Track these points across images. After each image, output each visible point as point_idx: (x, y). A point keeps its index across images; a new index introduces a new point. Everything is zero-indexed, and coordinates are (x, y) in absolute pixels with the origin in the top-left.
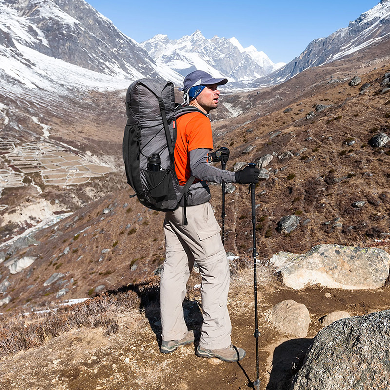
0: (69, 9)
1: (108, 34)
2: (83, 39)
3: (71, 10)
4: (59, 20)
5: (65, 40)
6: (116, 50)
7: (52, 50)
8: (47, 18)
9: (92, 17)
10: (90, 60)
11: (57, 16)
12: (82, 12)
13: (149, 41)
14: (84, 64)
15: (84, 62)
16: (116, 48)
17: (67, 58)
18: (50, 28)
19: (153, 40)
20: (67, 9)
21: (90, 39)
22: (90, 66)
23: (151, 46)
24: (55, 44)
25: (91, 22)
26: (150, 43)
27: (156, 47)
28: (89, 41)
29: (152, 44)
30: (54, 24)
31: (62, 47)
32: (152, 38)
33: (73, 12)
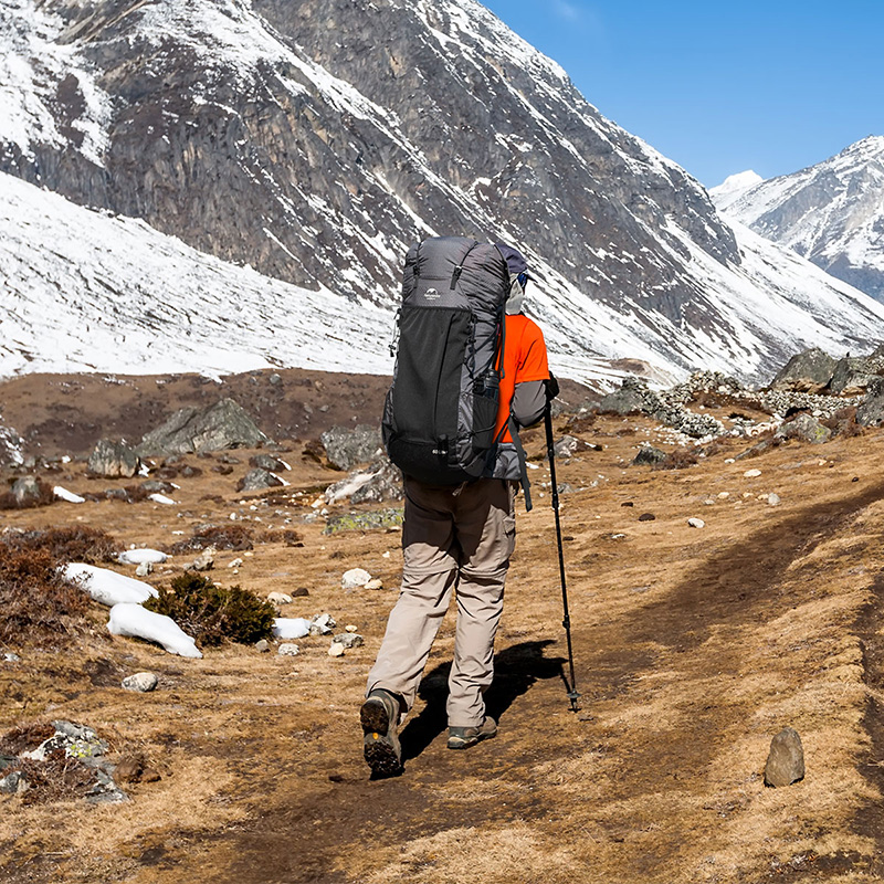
0: (313, 12)
1: (466, 115)
2: (276, 130)
3: (323, 19)
4: (201, 50)
5: (183, 134)
6: (487, 182)
7: (109, 179)
8: (155, 42)
9: (404, 43)
10: (274, 226)
11: (200, 35)
12: (370, 24)
13: (832, 165)
14: (240, 241)
15: (244, 235)
16: (490, 174)
17: (169, 216)
18: (148, 87)
19: (848, 161)
20: (308, 13)
21: (322, 134)
22: (266, 250)
23: (837, 182)
24: (133, 154)
25: (398, 65)
26: (831, 172)
27: (854, 186)
28: (315, 139)
29: (839, 176)
30: (169, 69)
31: (160, 165)
32: (844, 152)
33: (331, 24)
